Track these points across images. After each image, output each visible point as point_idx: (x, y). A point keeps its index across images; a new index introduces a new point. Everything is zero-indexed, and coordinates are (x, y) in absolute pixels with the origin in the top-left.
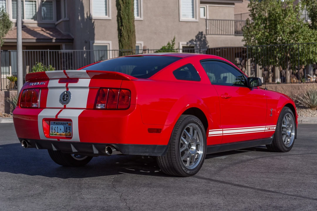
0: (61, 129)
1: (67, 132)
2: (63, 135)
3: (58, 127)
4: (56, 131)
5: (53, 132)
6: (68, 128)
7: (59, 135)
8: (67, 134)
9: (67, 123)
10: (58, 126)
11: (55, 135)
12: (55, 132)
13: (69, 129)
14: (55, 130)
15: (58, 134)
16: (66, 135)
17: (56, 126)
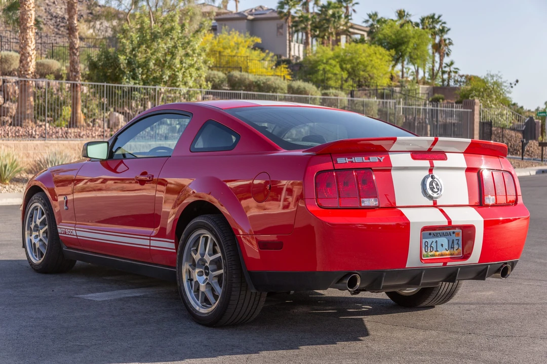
0: (442, 245)
1: (453, 248)
2: (446, 255)
3: (436, 242)
4: (435, 249)
5: (429, 251)
6: (456, 242)
7: (439, 255)
8: (453, 253)
9: (454, 233)
10: (437, 239)
11: (432, 256)
12: (431, 251)
13: (458, 244)
14: (431, 247)
15: (437, 253)
16: (451, 254)
17: (434, 240)
